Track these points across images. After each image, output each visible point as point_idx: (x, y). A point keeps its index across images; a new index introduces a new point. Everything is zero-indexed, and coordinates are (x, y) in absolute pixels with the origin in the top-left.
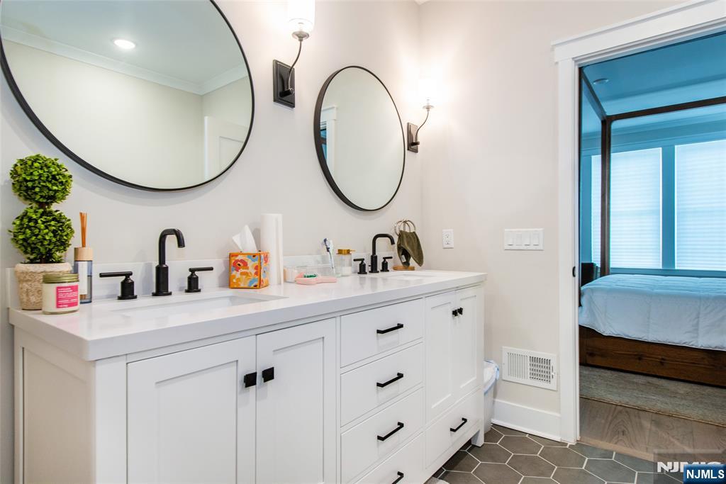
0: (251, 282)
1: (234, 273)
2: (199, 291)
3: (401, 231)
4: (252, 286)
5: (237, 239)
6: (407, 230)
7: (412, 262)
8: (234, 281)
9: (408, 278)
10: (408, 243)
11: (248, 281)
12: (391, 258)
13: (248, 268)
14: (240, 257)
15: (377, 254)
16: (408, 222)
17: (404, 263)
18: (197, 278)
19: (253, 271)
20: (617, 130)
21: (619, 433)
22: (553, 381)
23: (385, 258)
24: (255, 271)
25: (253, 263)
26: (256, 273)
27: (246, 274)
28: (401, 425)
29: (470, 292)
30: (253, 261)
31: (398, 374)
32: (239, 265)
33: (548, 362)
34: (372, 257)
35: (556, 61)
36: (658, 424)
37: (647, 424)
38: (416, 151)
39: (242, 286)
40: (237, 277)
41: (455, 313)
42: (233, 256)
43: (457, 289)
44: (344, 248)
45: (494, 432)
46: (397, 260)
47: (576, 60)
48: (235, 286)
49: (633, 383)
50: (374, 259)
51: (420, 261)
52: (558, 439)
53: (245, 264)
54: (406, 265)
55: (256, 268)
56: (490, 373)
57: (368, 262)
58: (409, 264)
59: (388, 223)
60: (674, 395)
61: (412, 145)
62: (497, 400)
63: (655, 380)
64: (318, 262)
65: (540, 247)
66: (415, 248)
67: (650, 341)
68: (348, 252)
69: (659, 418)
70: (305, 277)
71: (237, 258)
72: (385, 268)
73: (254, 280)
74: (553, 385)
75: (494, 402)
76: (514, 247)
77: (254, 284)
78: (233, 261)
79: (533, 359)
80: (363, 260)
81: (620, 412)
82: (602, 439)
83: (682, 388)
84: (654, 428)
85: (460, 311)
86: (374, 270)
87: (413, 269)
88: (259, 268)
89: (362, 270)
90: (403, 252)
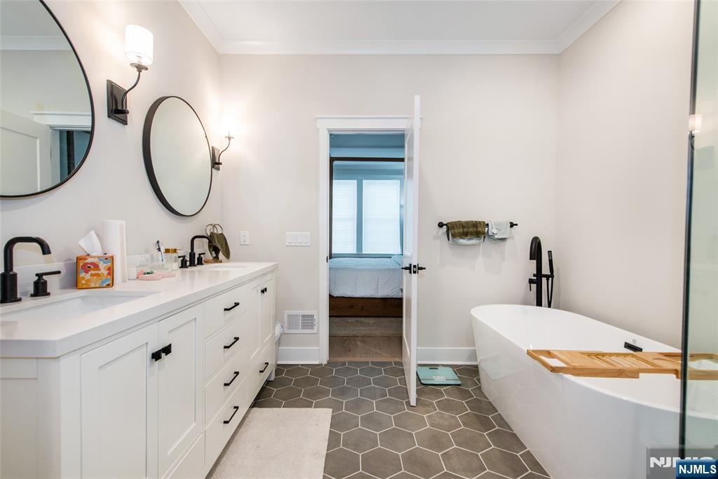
0: (103, 282)
1: (83, 275)
2: (49, 294)
3: (212, 233)
4: (105, 285)
5: (82, 243)
6: (215, 232)
7: (221, 256)
8: (83, 282)
9: (217, 269)
10: (218, 242)
11: (100, 281)
12: (204, 254)
13: (100, 270)
14: (90, 260)
15: (195, 251)
16: (217, 226)
17: (215, 257)
18: (46, 282)
19: (106, 272)
20: (337, 166)
21: (347, 351)
22: (315, 327)
23: (200, 255)
24: (107, 272)
25: (105, 265)
26: (109, 274)
27: (98, 275)
28: (237, 373)
29: (269, 276)
30: (105, 263)
31: (235, 338)
32: (89, 267)
33: (313, 316)
34: (190, 253)
35: (318, 127)
36: (363, 342)
37: (359, 343)
38: (218, 169)
39: (93, 285)
40: (86, 278)
41: (263, 291)
42: (80, 259)
43: (264, 275)
44: (171, 247)
45: (280, 369)
46: (209, 256)
47: (329, 130)
48: (84, 287)
49: (349, 322)
50: (192, 255)
51: (227, 255)
52: (317, 363)
53: (96, 267)
54: (216, 259)
55: (109, 269)
56: (278, 330)
57: (188, 258)
58: (218, 258)
59: (199, 226)
60: (369, 325)
61: (215, 164)
62: (280, 348)
63: (359, 319)
64: (148, 260)
65: (309, 244)
66: (224, 245)
67: (357, 296)
68: (175, 251)
69: (365, 339)
70: (145, 274)
71: (86, 261)
72: (200, 262)
73: (106, 280)
74: (315, 331)
75: (278, 349)
76: (292, 244)
77: (107, 283)
78: (81, 264)
79: (303, 316)
80: (184, 257)
81: (346, 340)
82: (340, 356)
83: (371, 321)
84: (362, 344)
85: (266, 289)
86: (192, 264)
87: (221, 262)
88: (112, 269)
89: (183, 265)
90: (214, 249)
